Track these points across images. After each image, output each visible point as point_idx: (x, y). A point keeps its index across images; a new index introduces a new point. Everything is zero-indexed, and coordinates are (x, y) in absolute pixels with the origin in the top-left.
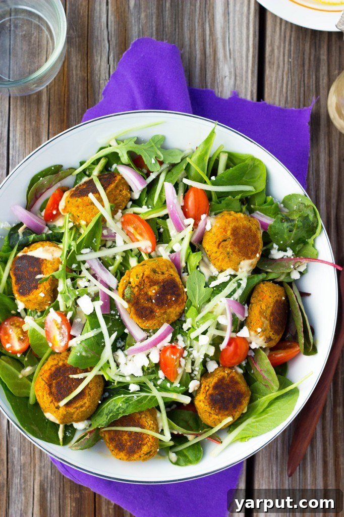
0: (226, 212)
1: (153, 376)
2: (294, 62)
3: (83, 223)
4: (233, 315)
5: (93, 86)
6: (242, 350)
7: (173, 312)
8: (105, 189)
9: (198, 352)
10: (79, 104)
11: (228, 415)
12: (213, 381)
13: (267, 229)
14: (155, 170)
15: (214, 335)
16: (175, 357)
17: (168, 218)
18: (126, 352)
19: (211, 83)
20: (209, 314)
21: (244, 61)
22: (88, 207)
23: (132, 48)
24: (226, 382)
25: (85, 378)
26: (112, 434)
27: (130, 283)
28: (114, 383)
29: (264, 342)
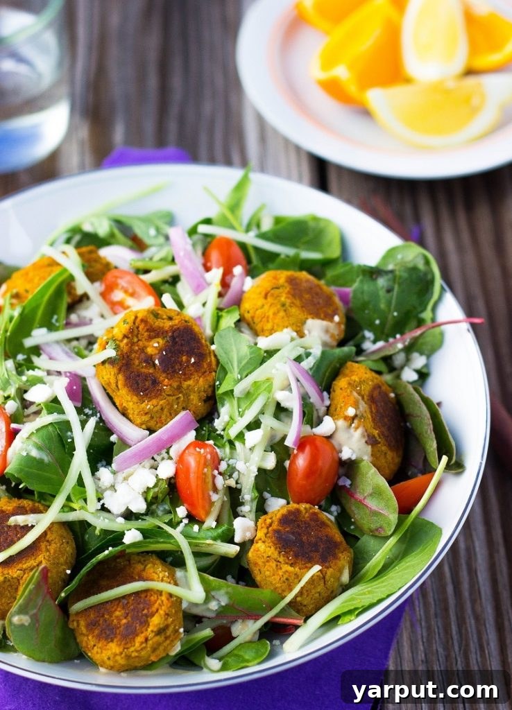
1: (166, 518)
9: (246, 463)
12: (277, 515)
13: (348, 302)
17: (179, 279)
24: (304, 518)
25: (34, 524)
26: (91, 615)
27: (113, 337)
29: (364, 441)
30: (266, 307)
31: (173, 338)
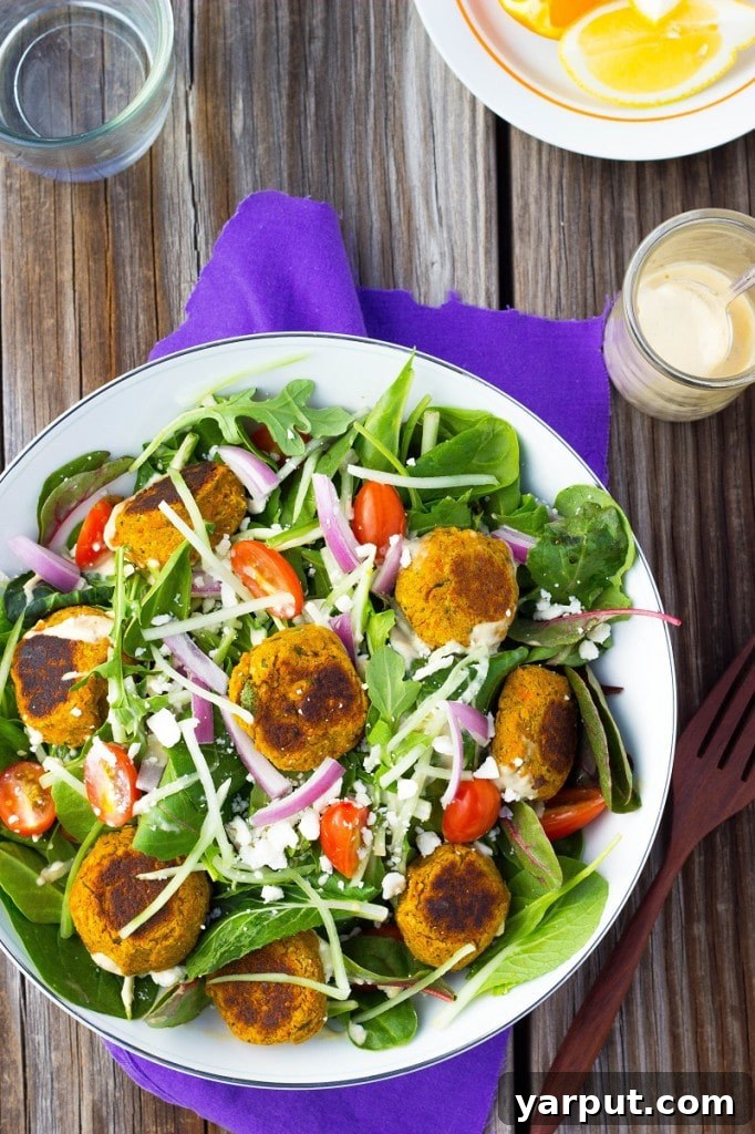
0: (439, 529)
1: (308, 869)
2: (570, 225)
3: (153, 564)
4: (465, 736)
5: (166, 296)
6: (486, 806)
7: (343, 732)
8: (194, 493)
9: (397, 814)
10: (140, 333)
11: (465, 941)
12: (431, 872)
13: (524, 561)
14: (296, 451)
15: (428, 778)
16: (350, 826)
17: (324, 545)
18: (250, 821)
19: (405, 278)
20: (416, 734)
21: (469, 230)
22: (162, 530)
23: (239, 214)
24: (458, 874)
25: (170, 879)
26: (231, 990)
27: (251, 678)
28: (230, 886)
29: (530, 786)
30: (427, 613)
31: (319, 680)
